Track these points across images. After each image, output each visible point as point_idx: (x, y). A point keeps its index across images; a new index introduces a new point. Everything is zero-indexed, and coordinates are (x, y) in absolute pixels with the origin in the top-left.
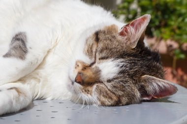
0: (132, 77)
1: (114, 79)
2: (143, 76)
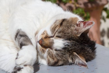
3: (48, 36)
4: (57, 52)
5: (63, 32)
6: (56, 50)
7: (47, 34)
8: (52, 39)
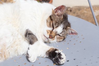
0: (66, 29)
1: (62, 32)
2: (68, 27)
3: (51, 31)
4: (62, 34)
5: (57, 22)
6: (61, 33)
7: (49, 30)
8: (54, 31)
